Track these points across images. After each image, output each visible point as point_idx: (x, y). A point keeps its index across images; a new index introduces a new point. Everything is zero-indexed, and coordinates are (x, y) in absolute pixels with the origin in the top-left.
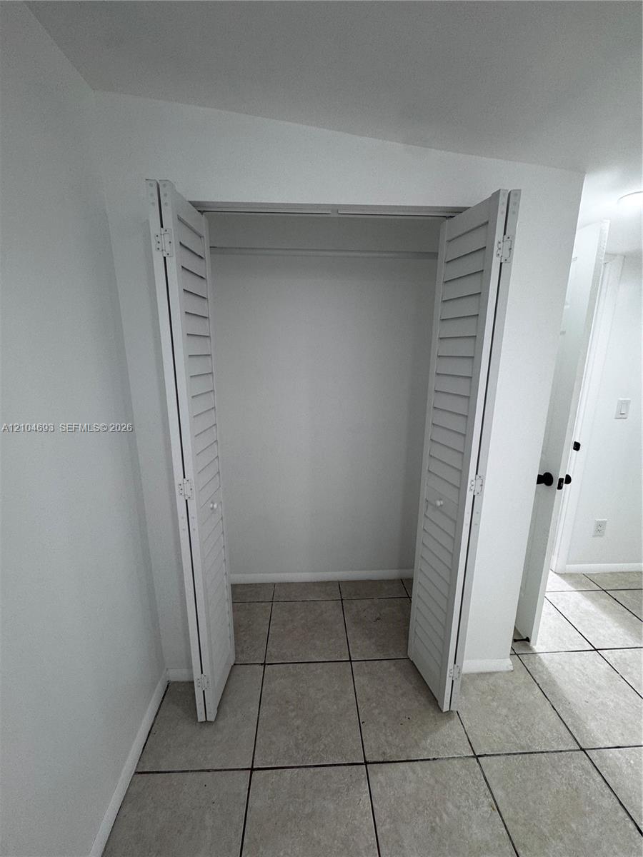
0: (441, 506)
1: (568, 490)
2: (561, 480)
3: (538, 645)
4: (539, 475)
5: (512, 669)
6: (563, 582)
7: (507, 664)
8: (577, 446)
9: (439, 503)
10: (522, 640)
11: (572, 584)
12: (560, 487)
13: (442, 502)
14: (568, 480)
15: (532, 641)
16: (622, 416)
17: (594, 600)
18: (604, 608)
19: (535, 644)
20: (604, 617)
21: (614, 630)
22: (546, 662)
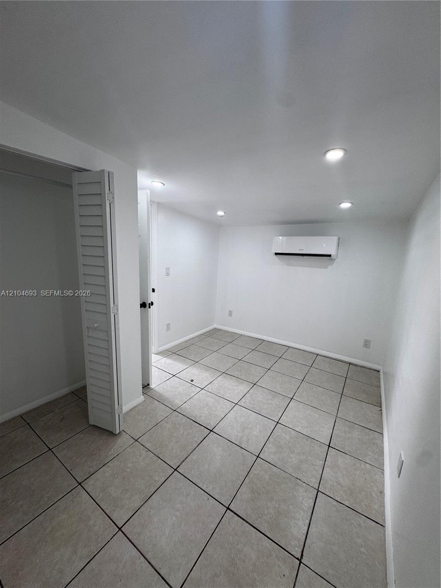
0: (97, 326)
1: (153, 308)
2: (149, 304)
3: (153, 386)
4: (141, 304)
5: (144, 399)
6: (158, 356)
7: (142, 398)
8: (153, 290)
9: (96, 325)
10: (146, 386)
11: (162, 356)
12: (150, 307)
13: (97, 325)
14: (152, 304)
15: (150, 385)
16: (168, 274)
17: (171, 358)
18: (175, 360)
19: (152, 385)
20: (175, 363)
21: (179, 366)
22: (157, 390)
